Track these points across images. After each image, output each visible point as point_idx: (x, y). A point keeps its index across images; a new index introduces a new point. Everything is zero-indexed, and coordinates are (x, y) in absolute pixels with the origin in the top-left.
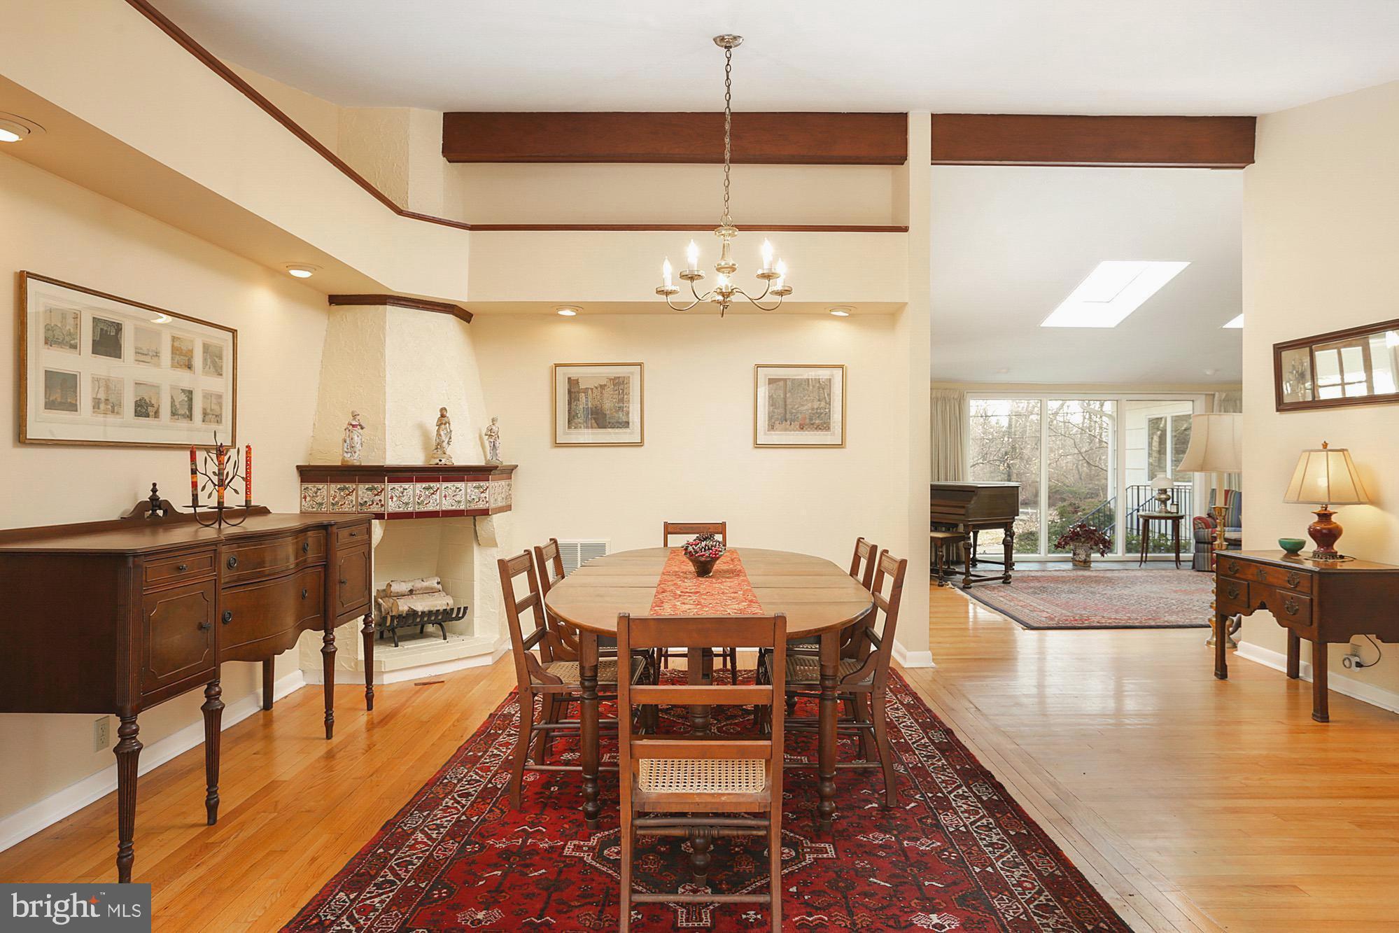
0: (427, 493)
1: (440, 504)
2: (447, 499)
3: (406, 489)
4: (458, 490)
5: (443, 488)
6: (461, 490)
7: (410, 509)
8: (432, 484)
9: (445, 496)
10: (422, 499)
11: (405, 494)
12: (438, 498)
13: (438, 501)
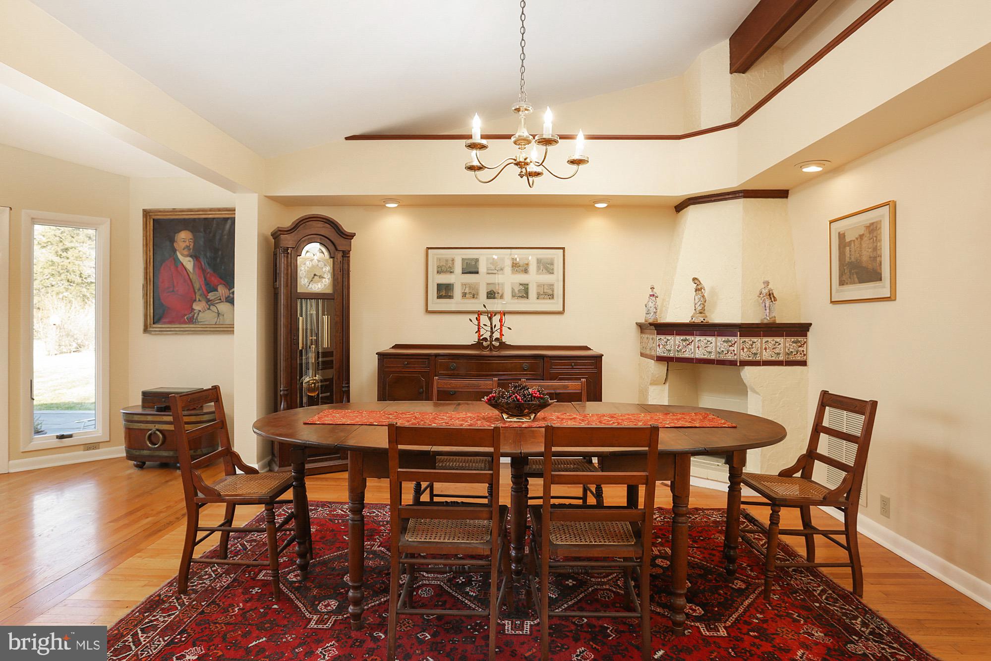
0: (684, 343)
1: (694, 352)
2: (700, 349)
3: (669, 340)
4: (709, 343)
5: (697, 340)
6: (712, 343)
7: (672, 355)
8: (688, 337)
9: (698, 347)
10: (680, 348)
11: (668, 343)
12: (693, 348)
13: (693, 351)
